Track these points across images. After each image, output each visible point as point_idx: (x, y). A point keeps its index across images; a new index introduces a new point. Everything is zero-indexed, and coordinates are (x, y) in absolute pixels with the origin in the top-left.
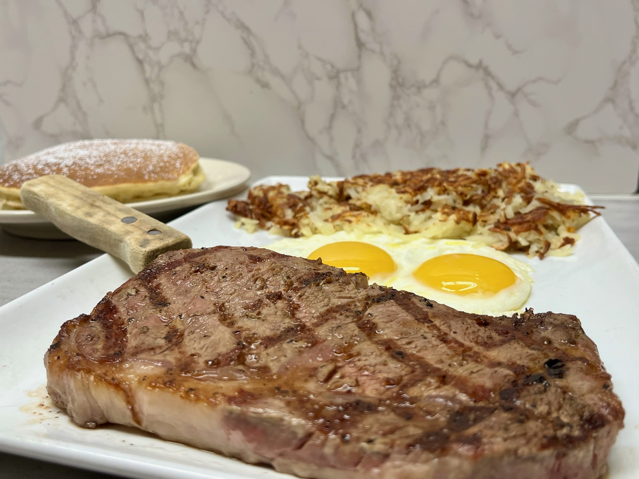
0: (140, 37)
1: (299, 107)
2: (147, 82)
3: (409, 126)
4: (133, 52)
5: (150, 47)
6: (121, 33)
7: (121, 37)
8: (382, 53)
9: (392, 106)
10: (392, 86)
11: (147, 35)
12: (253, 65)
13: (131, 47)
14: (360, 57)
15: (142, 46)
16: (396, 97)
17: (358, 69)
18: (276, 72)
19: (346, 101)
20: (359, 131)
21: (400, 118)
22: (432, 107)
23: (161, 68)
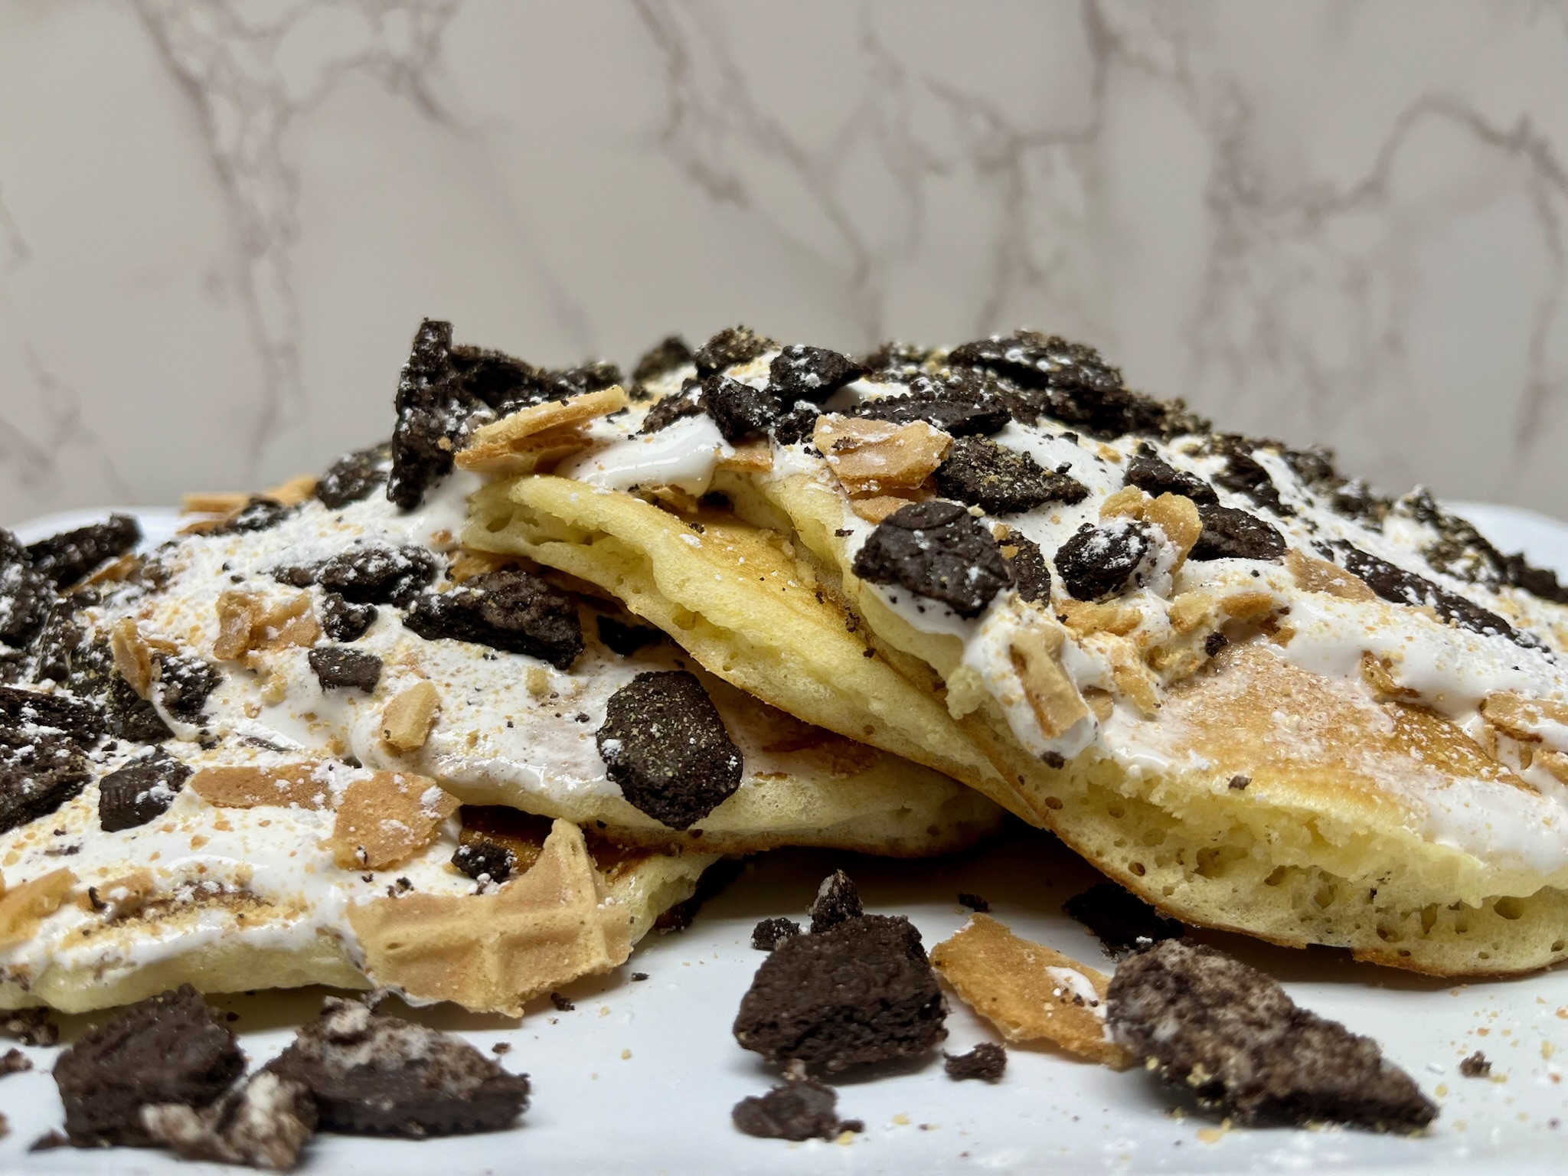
1: (861, 276)
2: (223, 170)
3: (1272, 352)
9: (1216, 275)
10: (1214, 203)
12: (677, 110)
16: (1230, 245)
18: (771, 140)
21: (1241, 324)
22: (1356, 283)
23: (285, 112)
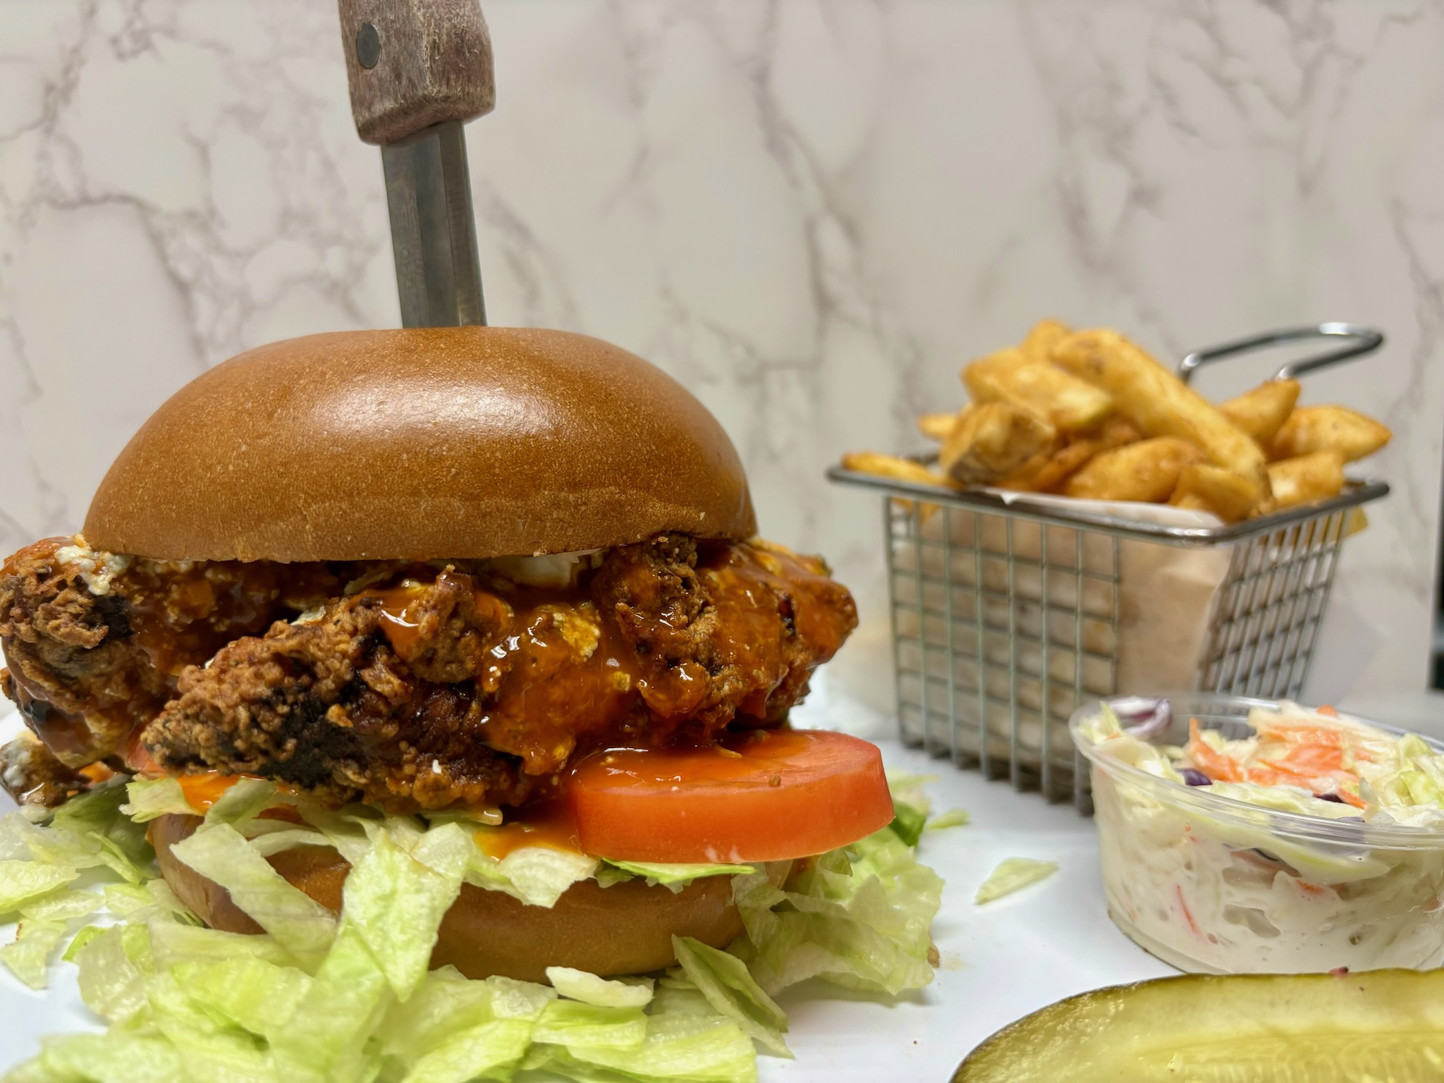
0: (191, 216)
4: (163, 256)
5: (219, 248)
6: (125, 199)
7: (129, 208)
8: (876, 329)
11: (212, 212)
13: (157, 240)
14: (821, 333)
15: (192, 241)
17: (815, 363)
20: (810, 521)
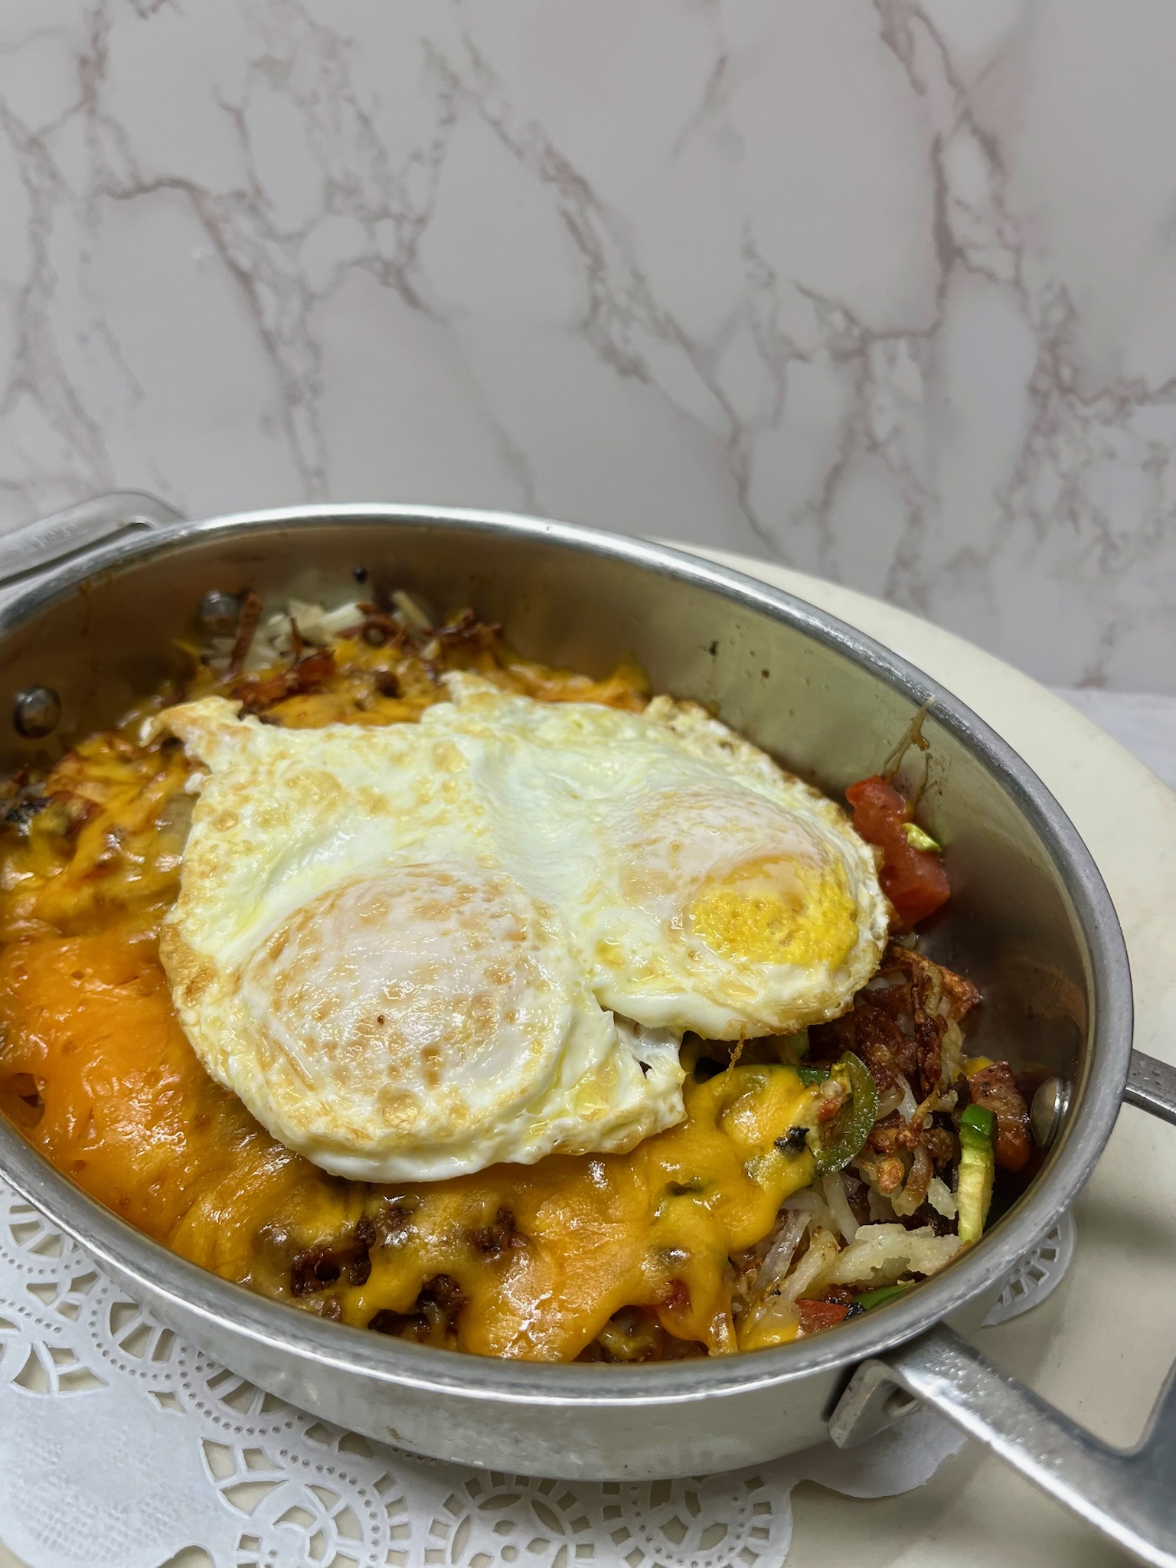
0: (240, 195)
1: (734, 440)
2: (269, 341)
3: (1073, 516)
4: (221, 246)
6: (176, 183)
7: (180, 192)
8: (1017, 283)
9: (1028, 451)
10: (1033, 390)
11: (258, 190)
12: (595, 305)
13: (212, 226)
14: (942, 292)
15: (245, 225)
16: (1044, 427)
17: (933, 331)
18: (667, 329)
19: (882, 430)
20: (915, 520)
21: (1047, 490)
22: (1155, 463)
23: (309, 300)
